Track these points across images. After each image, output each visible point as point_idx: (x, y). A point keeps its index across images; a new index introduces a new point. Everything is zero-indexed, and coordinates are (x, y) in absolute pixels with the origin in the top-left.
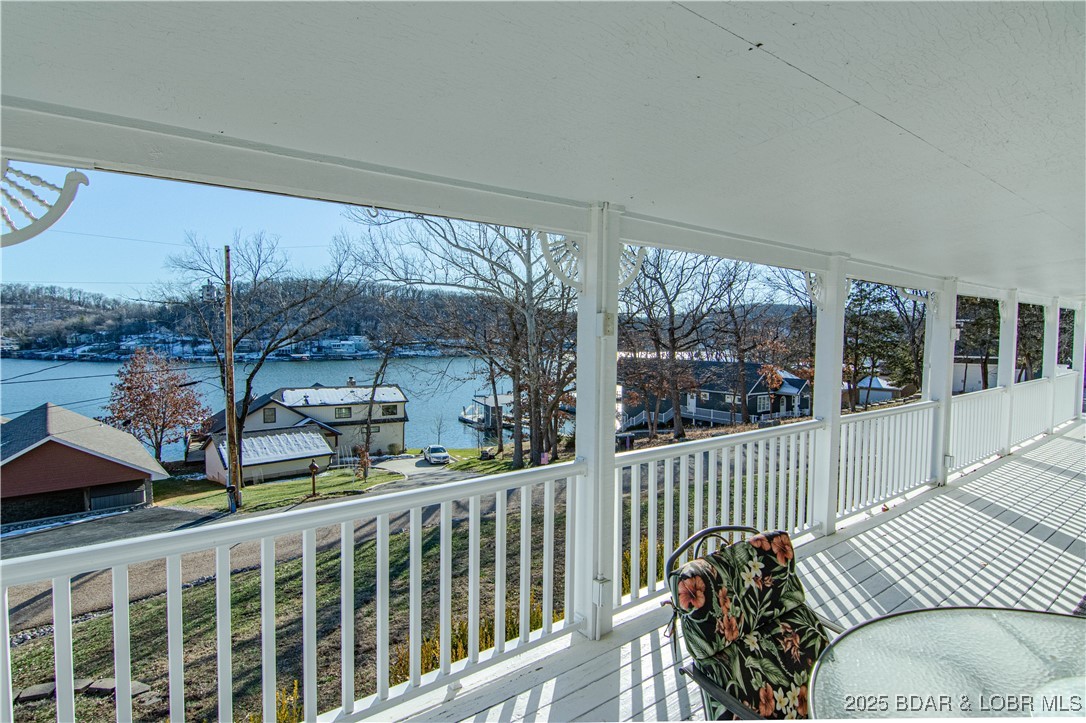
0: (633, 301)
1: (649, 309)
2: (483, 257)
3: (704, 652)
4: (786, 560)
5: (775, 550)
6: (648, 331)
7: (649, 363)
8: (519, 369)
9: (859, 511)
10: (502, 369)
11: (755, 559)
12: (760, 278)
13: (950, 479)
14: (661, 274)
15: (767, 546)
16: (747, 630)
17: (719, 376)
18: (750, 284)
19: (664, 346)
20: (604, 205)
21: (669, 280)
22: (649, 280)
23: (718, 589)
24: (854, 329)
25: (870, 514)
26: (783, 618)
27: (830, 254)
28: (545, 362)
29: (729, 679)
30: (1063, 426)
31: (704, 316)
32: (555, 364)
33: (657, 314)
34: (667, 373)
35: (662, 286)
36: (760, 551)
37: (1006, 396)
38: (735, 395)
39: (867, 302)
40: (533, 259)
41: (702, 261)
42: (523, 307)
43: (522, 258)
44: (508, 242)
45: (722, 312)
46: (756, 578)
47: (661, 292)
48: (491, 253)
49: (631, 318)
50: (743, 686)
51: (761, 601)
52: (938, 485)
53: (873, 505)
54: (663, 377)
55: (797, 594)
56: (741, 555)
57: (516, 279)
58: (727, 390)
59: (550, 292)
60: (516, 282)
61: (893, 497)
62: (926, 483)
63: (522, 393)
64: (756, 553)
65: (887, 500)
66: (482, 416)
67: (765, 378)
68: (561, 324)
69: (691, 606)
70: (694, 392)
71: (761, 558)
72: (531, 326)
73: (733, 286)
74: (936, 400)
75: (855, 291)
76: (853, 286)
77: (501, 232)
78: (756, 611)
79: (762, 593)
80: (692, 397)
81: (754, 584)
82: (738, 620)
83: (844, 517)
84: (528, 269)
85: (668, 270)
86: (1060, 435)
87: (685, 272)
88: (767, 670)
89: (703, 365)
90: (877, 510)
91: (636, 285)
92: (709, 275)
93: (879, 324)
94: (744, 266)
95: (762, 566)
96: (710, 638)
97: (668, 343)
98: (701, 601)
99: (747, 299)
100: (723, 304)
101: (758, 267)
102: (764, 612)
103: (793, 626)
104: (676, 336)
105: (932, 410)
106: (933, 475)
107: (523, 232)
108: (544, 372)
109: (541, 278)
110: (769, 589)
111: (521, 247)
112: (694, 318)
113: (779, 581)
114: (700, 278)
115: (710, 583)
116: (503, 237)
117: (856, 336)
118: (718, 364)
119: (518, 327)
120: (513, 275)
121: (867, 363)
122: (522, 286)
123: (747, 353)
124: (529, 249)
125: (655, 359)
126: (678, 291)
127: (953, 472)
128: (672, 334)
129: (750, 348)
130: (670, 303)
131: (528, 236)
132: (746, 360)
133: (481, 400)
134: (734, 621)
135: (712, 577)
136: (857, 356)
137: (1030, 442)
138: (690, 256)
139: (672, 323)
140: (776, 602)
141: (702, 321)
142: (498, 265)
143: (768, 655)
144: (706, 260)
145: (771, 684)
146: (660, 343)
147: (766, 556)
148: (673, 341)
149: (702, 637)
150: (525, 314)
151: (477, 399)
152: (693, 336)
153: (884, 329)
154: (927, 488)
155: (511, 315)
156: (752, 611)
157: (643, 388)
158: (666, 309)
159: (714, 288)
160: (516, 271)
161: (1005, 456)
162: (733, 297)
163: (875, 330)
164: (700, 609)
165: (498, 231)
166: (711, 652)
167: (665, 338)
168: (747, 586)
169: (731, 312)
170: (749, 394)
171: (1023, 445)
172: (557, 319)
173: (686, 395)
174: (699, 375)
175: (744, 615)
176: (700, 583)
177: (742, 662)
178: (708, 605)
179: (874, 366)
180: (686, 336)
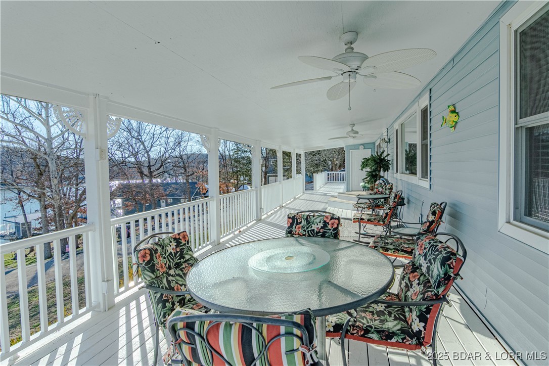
0: (125, 151)
1: (135, 155)
2: (8, 119)
3: (150, 277)
4: (186, 241)
5: (181, 238)
6: (135, 167)
7: (137, 186)
8: (44, 194)
9: (230, 234)
10: (29, 196)
11: (173, 242)
12: (194, 140)
13: (263, 218)
14: (141, 136)
15: (177, 237)
16: (170, 268)
17: (177, 189)
18: (190, 143)
19: (146, 175)
20: (96, 96)
21: (146, 139)
22: (134, 139)
23: (156, 253)
24: (236, 164)
25: (234, 234)
26: (184, 262)
27: (211, 128)
28: (65, 189)
29: (161, 284)
30: (299, 195)
31: (167, 159)
32: (73, 190)
33: (140, 158)
34: (148, 190)
35: (143, 143)
36: (175, 239)
37: (281, 185)
38: (185, 199)
39: (240, 152)
40: (51, 123)
41: (164, 131)
42: (45, 154)
43: (42, 122)
44: (29, 111)
45: (177, 157)
46: (173, 249)
47: (142, 146)
48: (14, 117)
49: (124, 161)
50: (167, 286)
51: (175, 256)
52: (259, 220)
53: (236, 231)
54: (146, 192)
55: (190, 253)
56: (167, 241)
57: (38, 136)
58: (181, 196)
59: (67, 144)
60: (37, 137)
61: (243, 227)
62: (255, 220)
63: (48, 210)
64: (173, 239)
65: (241, 228)
66: (13, 231)
67: (199, 189)
68: (76, 164)
69: (144, 261)
70: (164, 199)
71: (175, 241)
72: (52, 166)
73: (181, 144)
74: (256, 188)
75: (235, 147)
76: (234, 145)
77: (23, 103)
78: (173, 260)
79: (176, 254)
80: (163, 202)
81: (172, 251)
82: (165, 264)
83: (224, 237)
84: (47, 129)
85: (145, 135)
86: (298, 198)
87: (155, 136)
88: (178, 280)
89: (168, 184)
90: (237, 232)
91: (126, 142)
92: (168, 138)
93: (245, 162)
94: (186, 133)
95: (176, 244)
96: (153, 271)
97: (148, 174)
98: (148, 258)
99: (189, 150)
100: (177, 153)
101: (193, 135)
102: (176, 261)
103: (189, 264)
104: (152, 170)
105: (255, 191)
106: (257, 217)
107: (42, 105)
108: (65, 195)
109: (58, 136)
110: (178, 252)
111: (40, 115)
112: (161, 160)
113: (183, 249)
114: (164, 139)
115: (152, 252)
116: (25, 107)
117: (237, 167)
118: (176, 183)
119: (41, 167)
120: (35, 133)
121: (242, 178)
122: (43, 141)
123: (190, 177)
124: (47, 117)
125: (141, 183)
126: (152, 146)
127: (264, 215)
128: (150, 169)
129: (191, 175)
130: (147, 152)
131: (47, 109)
132: (190, 181)
133: (13, 220)
134: (164, 265)
135: (153, 249)
136: (237, 176)
137: (289, 201)
138: (158, 127)
139: (150, 163)
140: (182, 257)
141: (166, 162)
142: (22, 126)
143: (179, 275)
144: (166, 130)
145: (179, 284)
146: (143, 174)
147: (177, 240)
148: (151, 173)
149: (149, 272)
150: (47, 158)
151: (7, 219)
152: (162, 169)
153: (247, 164)
154: (255, 221)
155: (35, 159)
156: (172, 261)
157: (135, 199)
158: (146, 155)
159: (171, 144)
160: (37, 130)
161: (281, 207)
162: (181, 149)
163: (243, 164)
164: (148, 261)
165: (20, 103)
166: (154, 277)
167: (146, 171)
168: (169, 252)
169: (181, 157)
170: (192, 197)
171: (287, 203)
172: (72, 161)
173: (160, 201)
174: (166, 189)
175: (168, 262)
176: (148, 252)
177: (167, 278)
178: (152, 259)
179: (244, 180)
180: (158, 169)
